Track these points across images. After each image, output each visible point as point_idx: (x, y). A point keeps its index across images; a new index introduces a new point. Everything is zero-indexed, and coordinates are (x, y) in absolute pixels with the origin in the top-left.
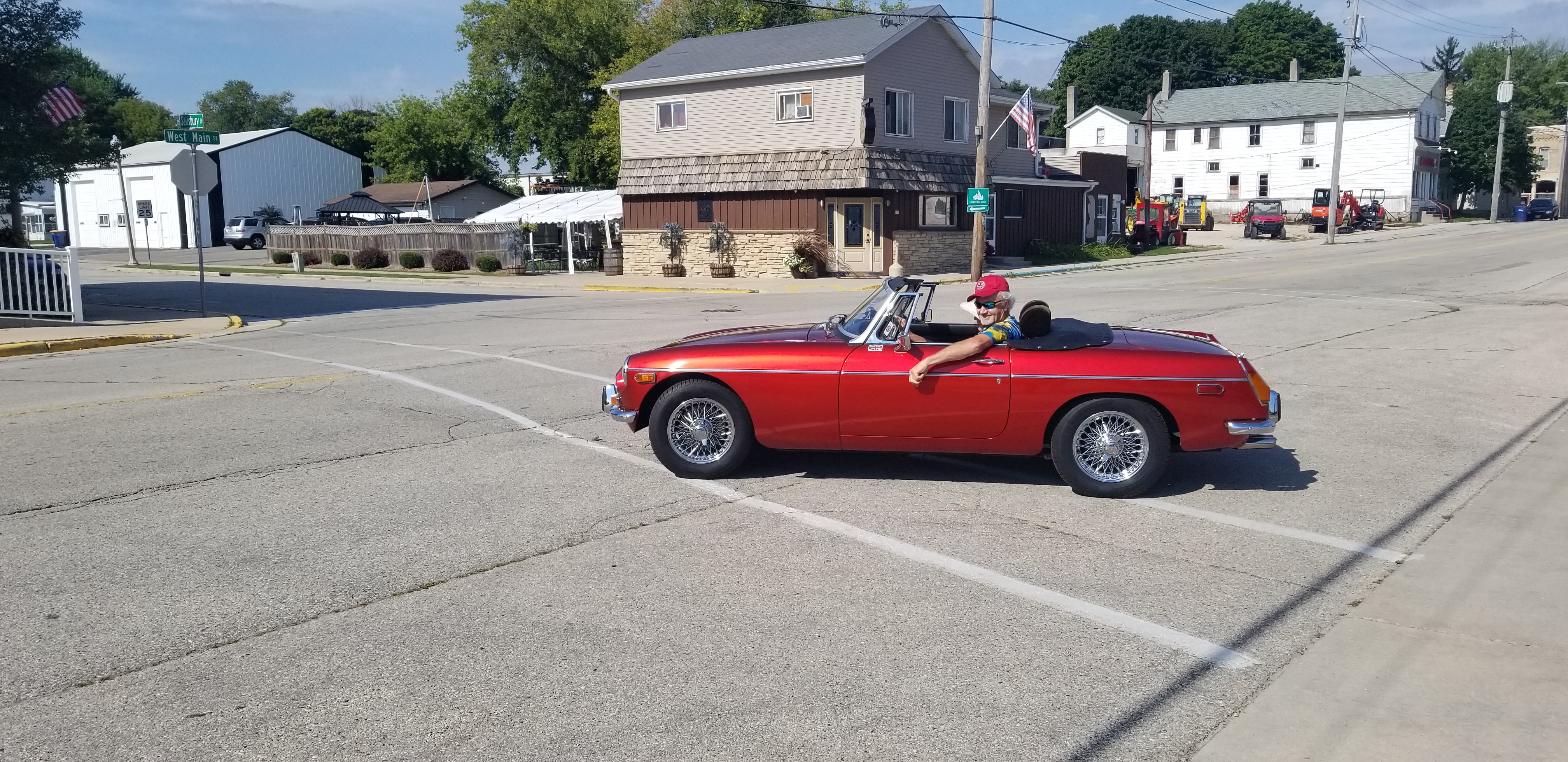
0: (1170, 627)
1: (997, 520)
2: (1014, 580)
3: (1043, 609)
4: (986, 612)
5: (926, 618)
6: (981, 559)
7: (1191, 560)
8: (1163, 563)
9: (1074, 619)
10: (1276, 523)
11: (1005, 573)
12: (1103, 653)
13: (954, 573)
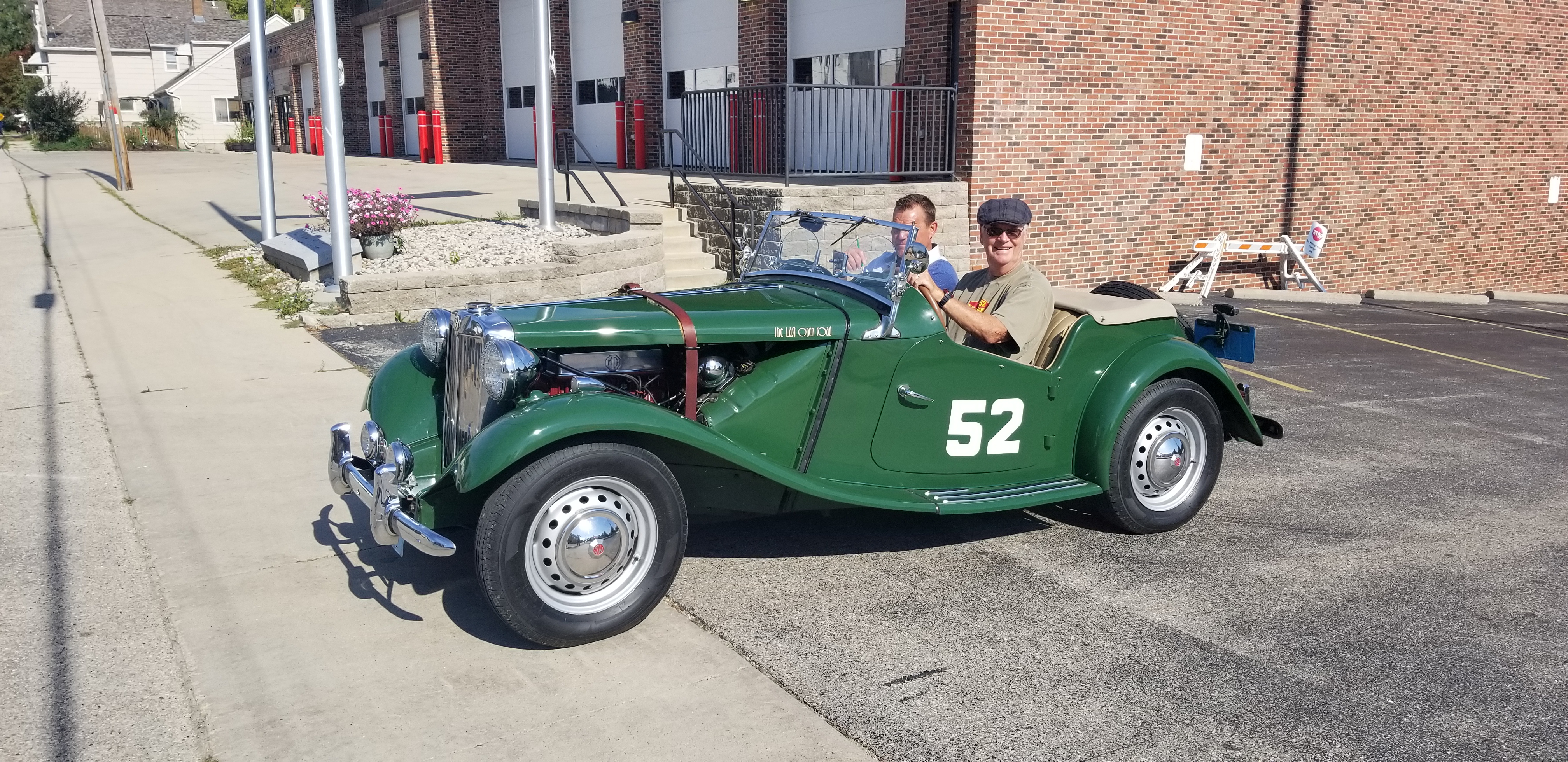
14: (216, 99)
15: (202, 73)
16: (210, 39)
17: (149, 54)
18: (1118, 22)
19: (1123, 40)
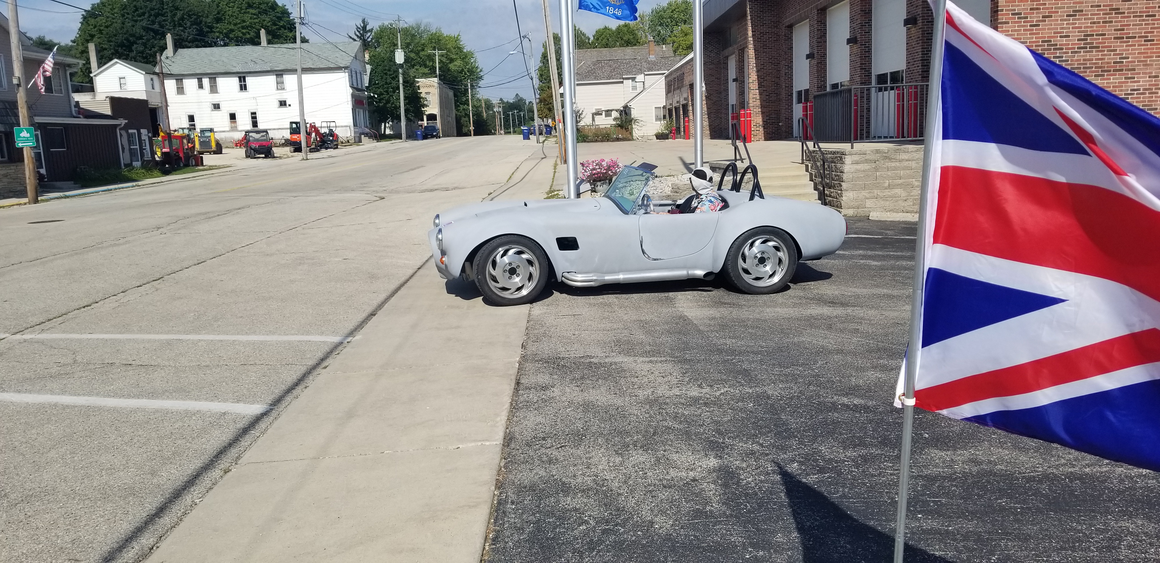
0: (219, 402)
1: (92, 367)
2: (111, 399)
3: (135, 411)
4: (95, 421)
5: (51, 434)
6: (85, 392)
7: (228, 364)
8: (211, 369)
9: (157, 411)
10: (279, 334)
11: (105, 396)
12: (180, 424)
13: (65, 404)
14: (655, 108)
15: (648, 92)
16: (655, 71)
17: (622, 82)
18: (1129, 25)
19: (1135, 37)
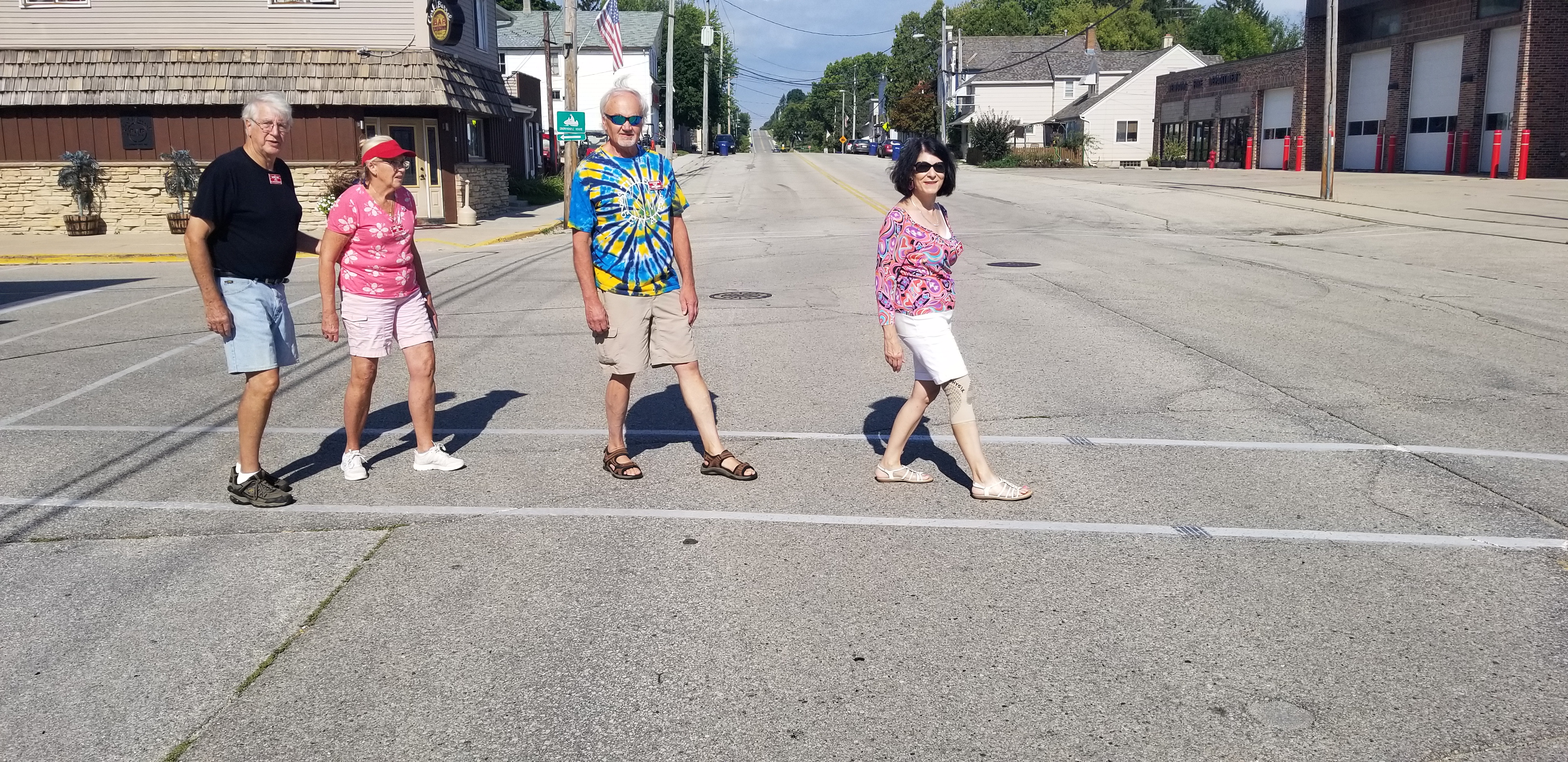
14: (1118, 122)
15: (1110, 99)
16: (1114, 70)
17: (1052, 85)
